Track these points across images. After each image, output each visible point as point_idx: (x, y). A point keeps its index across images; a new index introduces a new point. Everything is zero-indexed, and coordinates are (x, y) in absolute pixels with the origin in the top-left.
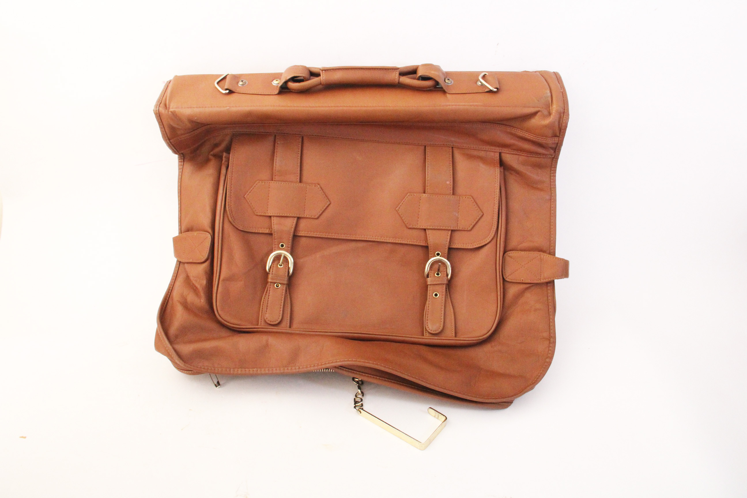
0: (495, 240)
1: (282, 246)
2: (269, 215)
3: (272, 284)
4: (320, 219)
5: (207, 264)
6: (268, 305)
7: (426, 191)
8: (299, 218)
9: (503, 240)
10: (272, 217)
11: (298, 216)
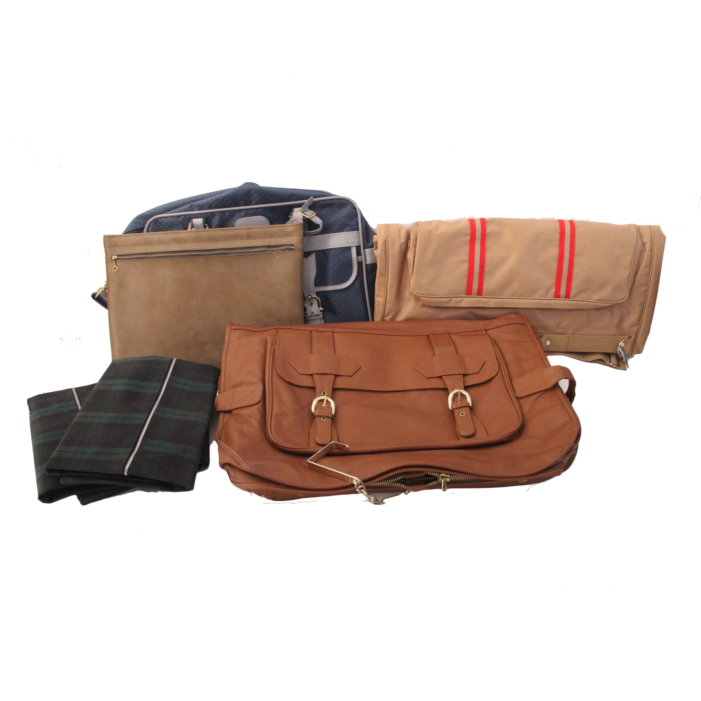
0: (500, 370)
1: (324, 393)
2: (311, 373)
3: (319, 417)
4: (353, 377)
5: (260, 404)
6: (317, 432)
7: (435, 354)
8: (336, 376)
9: (506, 371)
10: (314, 375)
11: (336, 373)
